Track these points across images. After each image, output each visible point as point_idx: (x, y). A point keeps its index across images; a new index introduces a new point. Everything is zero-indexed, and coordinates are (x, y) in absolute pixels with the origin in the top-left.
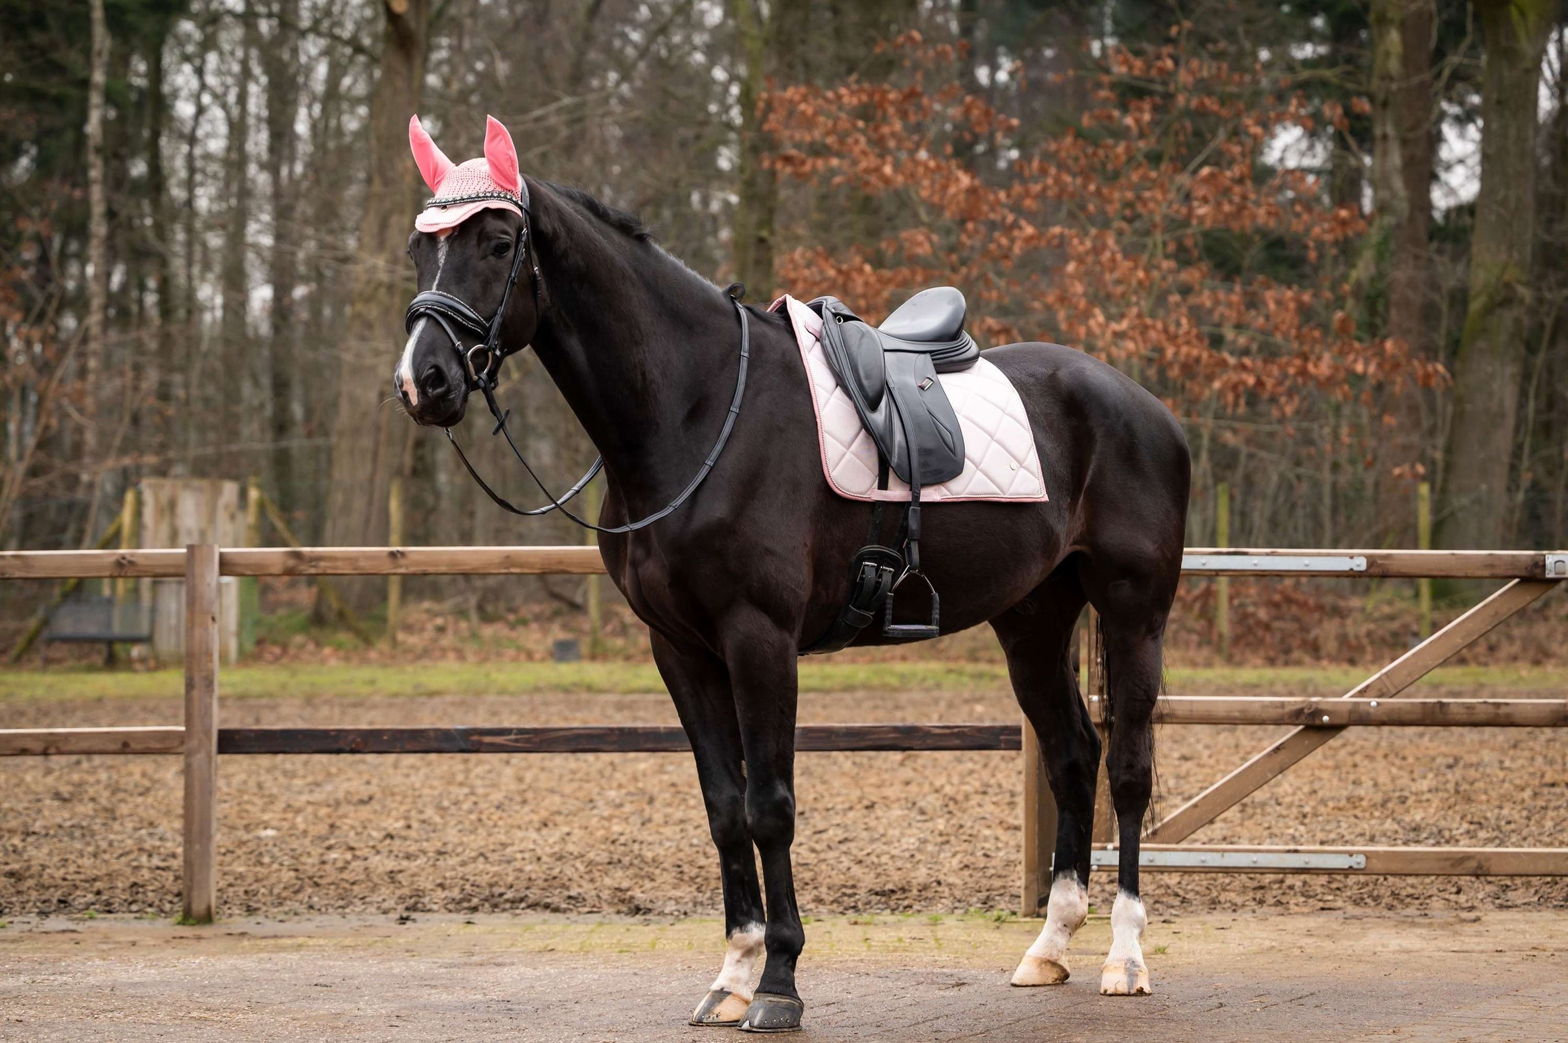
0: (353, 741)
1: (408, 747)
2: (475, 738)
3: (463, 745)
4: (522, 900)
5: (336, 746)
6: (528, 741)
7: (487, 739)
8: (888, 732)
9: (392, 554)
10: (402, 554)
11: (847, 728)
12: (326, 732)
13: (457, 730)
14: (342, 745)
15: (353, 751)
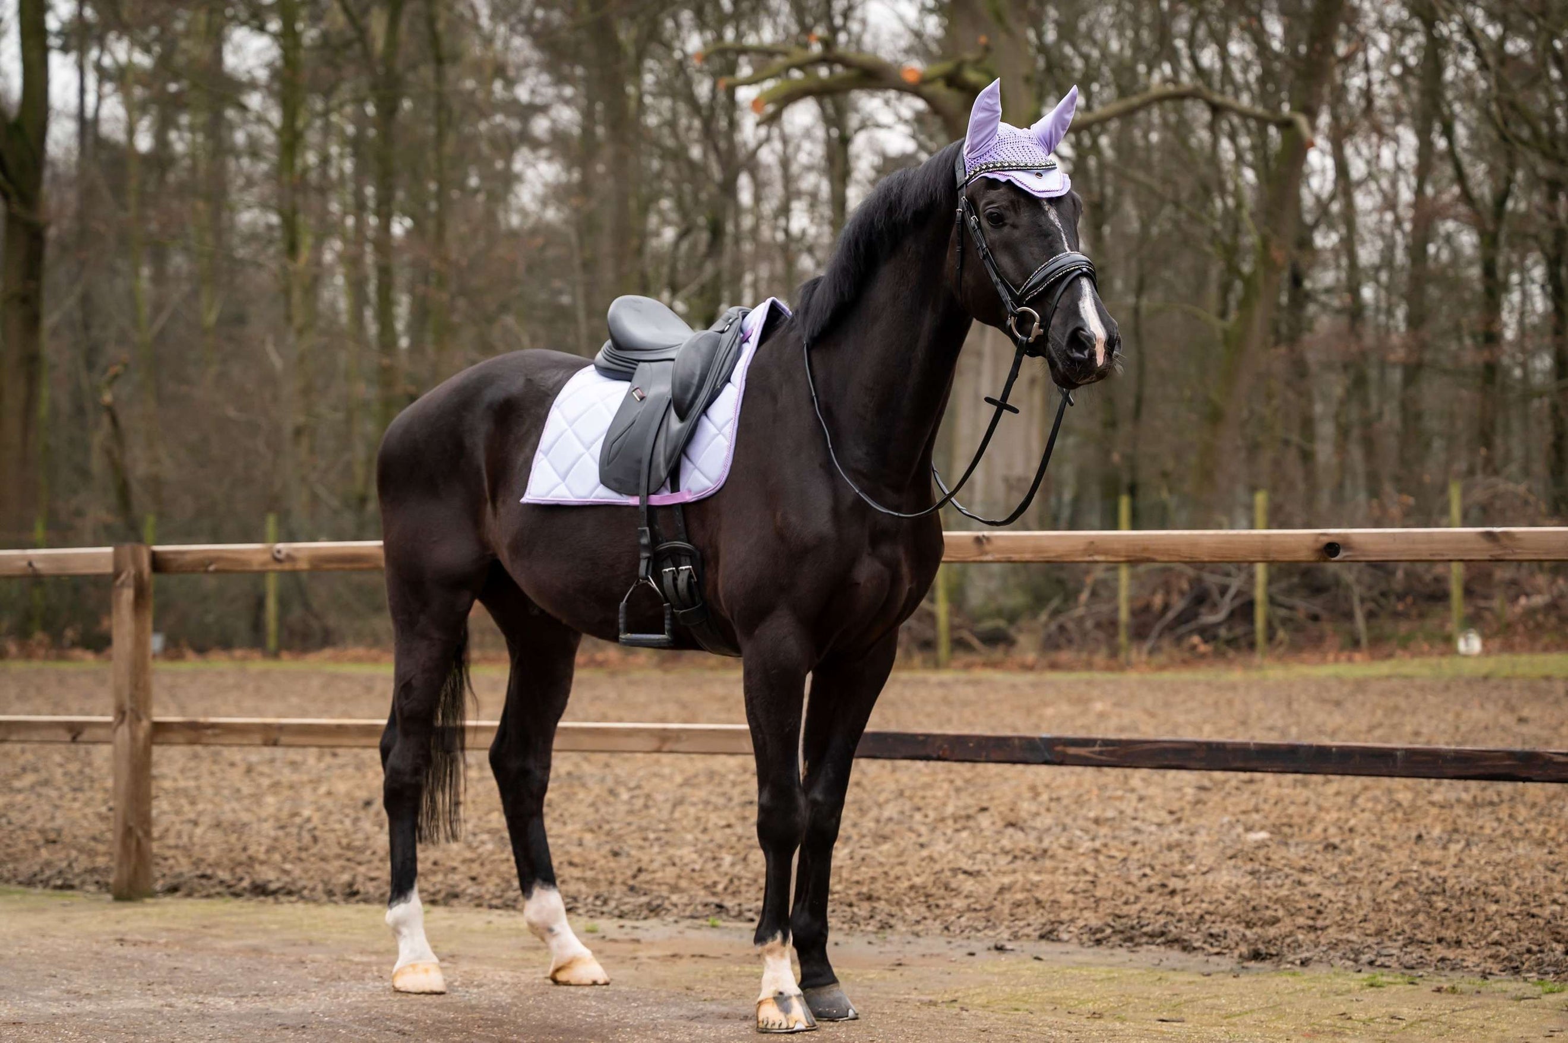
0: (940, 747)
1: (993, 756)
2: (1059, 748)
3: (1048, 757)
4: (1163, 934)
5: (923, 753)
6: (1111, 754)
7: (1072, 750)
8: (1502, 758)
9: (978, 540)
10: (988, 539)
11: (1456, 752)
12: (914, 737)
13: (1041, 739)
14: (929, 751)
15: (939, 759)
